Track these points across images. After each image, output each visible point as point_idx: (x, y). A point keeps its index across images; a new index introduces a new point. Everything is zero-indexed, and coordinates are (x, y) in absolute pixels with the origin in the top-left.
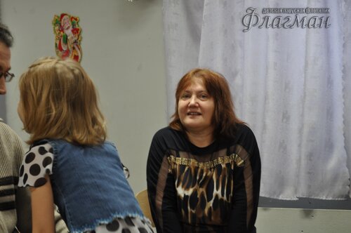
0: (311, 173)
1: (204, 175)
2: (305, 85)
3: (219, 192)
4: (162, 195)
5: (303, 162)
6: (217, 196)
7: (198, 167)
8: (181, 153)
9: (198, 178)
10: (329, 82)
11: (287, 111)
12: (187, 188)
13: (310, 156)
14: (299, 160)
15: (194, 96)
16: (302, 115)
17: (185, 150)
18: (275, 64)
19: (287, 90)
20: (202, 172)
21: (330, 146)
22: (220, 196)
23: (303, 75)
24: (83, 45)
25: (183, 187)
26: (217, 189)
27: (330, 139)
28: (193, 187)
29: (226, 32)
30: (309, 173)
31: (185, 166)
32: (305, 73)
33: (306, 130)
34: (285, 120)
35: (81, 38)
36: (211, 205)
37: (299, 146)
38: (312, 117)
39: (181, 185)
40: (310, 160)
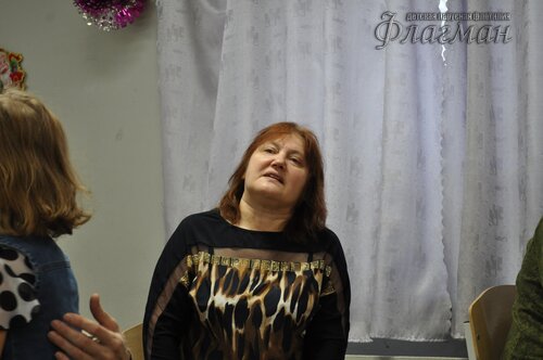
0: (393, 300)
2: (382, 163)
3: (288, 304)
5: (381, 283)
6: (283, 309)
7: (250, 269)
9: (252, 278)
10: (420, 159)
11: (353, 204)
12: (231, 294)
13: (392, 274)
16: (379, 210)
18: (336, 131)
19: (354, 172)
20: (258, 273)
21: (421, 259)
22: (288, 310)
23: (380, 149)
25: (223, 292)
26: (285, 300)
27: (420, 247)
28: (240, 293)
29: (256, 80)
30: (390, 300)
31: (226, 267)
32: (383, 147)
33: (384, 234)
34: (350, 219)
36: (272, 322)
37: (374, 258)
38: (393, 215)
40: (392, 280)
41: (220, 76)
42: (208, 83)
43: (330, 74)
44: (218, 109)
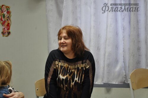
0: (109, 73)
1: (71, 71)
2: (106, 35)
3: (77, 79)
4: (51, 77)
5: (106, 68)
6: (76, 81)
7: (68, 67)
8: (61, 61)
9: (68, 72)
10: (117, 34)
11: (99, 47)
12: (64, 76)
13: (109, 65)
14: (104, 67)
15: (63, 39)
16: (105, 48)
17: (63, 59)
18: (94, 26)
19: (99, 38)
20: (70, 69)
21: (117, 61)
22: (77, 81)
23: (106, 31)
24: (12, 18)
25: (62, 75)
26: (76, 78)
27: (117, 58)
28: (66, 75)
29: (73, 13)
31: (63, 66)
32: (106, 30)
33: (107, 54)
34: (98, 50)
35: (11, 16)
36: (73, 84)
37: (104, 61)
38: (109, 49)
39: (61, 74)
40: (109, 67)
41: (63, 12)
42: (60, 14)
43: (92, 11)
44: (63, 21)
